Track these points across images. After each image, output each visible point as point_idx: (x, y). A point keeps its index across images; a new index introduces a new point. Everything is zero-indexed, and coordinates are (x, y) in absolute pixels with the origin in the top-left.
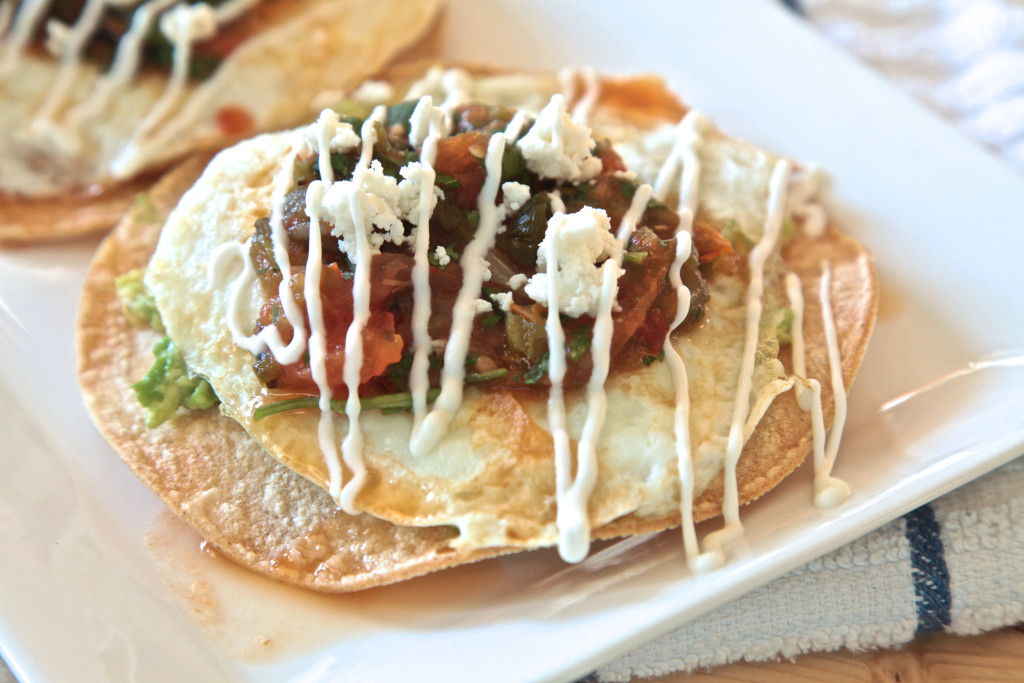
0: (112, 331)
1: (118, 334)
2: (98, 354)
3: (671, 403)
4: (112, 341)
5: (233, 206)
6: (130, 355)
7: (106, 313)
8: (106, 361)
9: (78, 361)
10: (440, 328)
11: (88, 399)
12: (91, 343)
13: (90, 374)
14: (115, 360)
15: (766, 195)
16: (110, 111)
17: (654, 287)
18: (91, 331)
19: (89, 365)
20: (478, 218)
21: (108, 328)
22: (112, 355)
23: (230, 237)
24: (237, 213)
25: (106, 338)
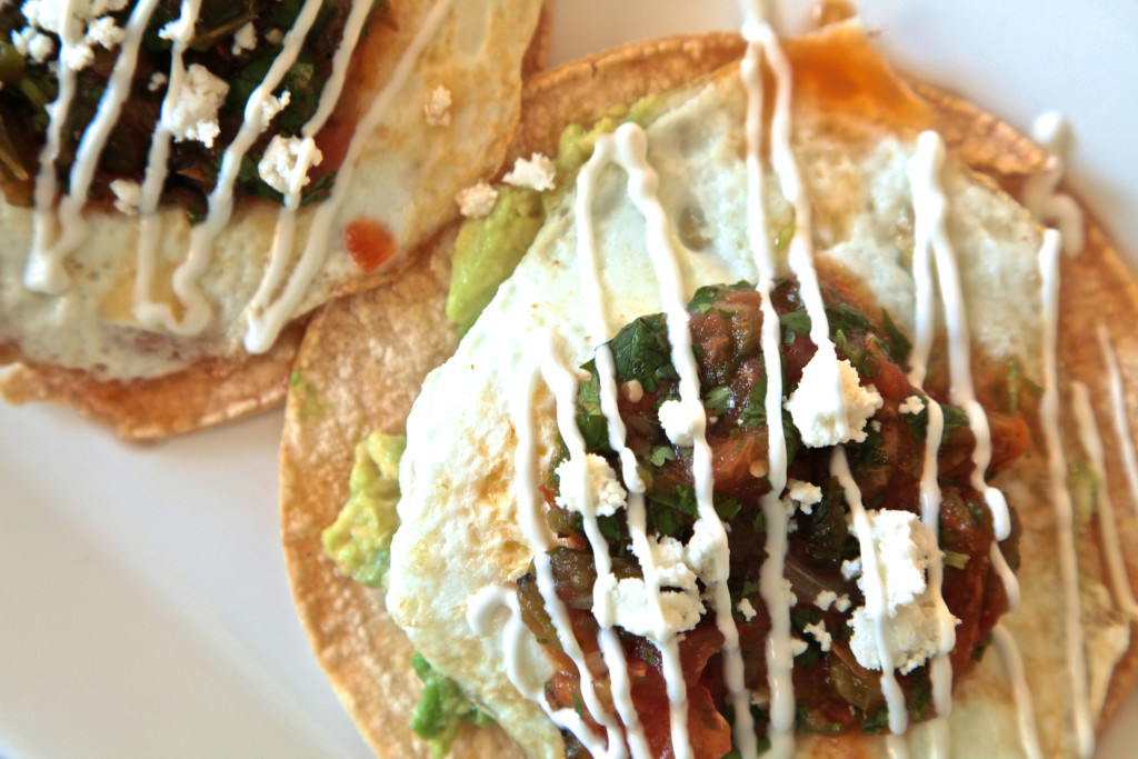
0: (333, 590)
1: (340, 592)
2: (330, 624)
3: (1008, 698)
4: (339, 604)
5: (475, 536)
6: (365, 619)
7: (317, 565)
8: (340, 632)
9: (309, 641)
10: (757, 679)
11: (345, 700)
12: (316, 613)
13: (329, 652)
14: (351, 629)
15: (1038, 282)
16: (213, 257)
17: (979, 589)
18: (311, 598)
19: (324, 641)
20: (764, 521)
21: (327, 587)
22: (345, 623)
23: (484, 581)
24: (482, 548)
25: (331, 600)
